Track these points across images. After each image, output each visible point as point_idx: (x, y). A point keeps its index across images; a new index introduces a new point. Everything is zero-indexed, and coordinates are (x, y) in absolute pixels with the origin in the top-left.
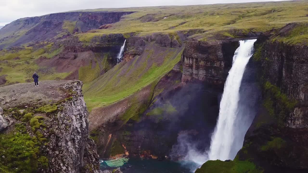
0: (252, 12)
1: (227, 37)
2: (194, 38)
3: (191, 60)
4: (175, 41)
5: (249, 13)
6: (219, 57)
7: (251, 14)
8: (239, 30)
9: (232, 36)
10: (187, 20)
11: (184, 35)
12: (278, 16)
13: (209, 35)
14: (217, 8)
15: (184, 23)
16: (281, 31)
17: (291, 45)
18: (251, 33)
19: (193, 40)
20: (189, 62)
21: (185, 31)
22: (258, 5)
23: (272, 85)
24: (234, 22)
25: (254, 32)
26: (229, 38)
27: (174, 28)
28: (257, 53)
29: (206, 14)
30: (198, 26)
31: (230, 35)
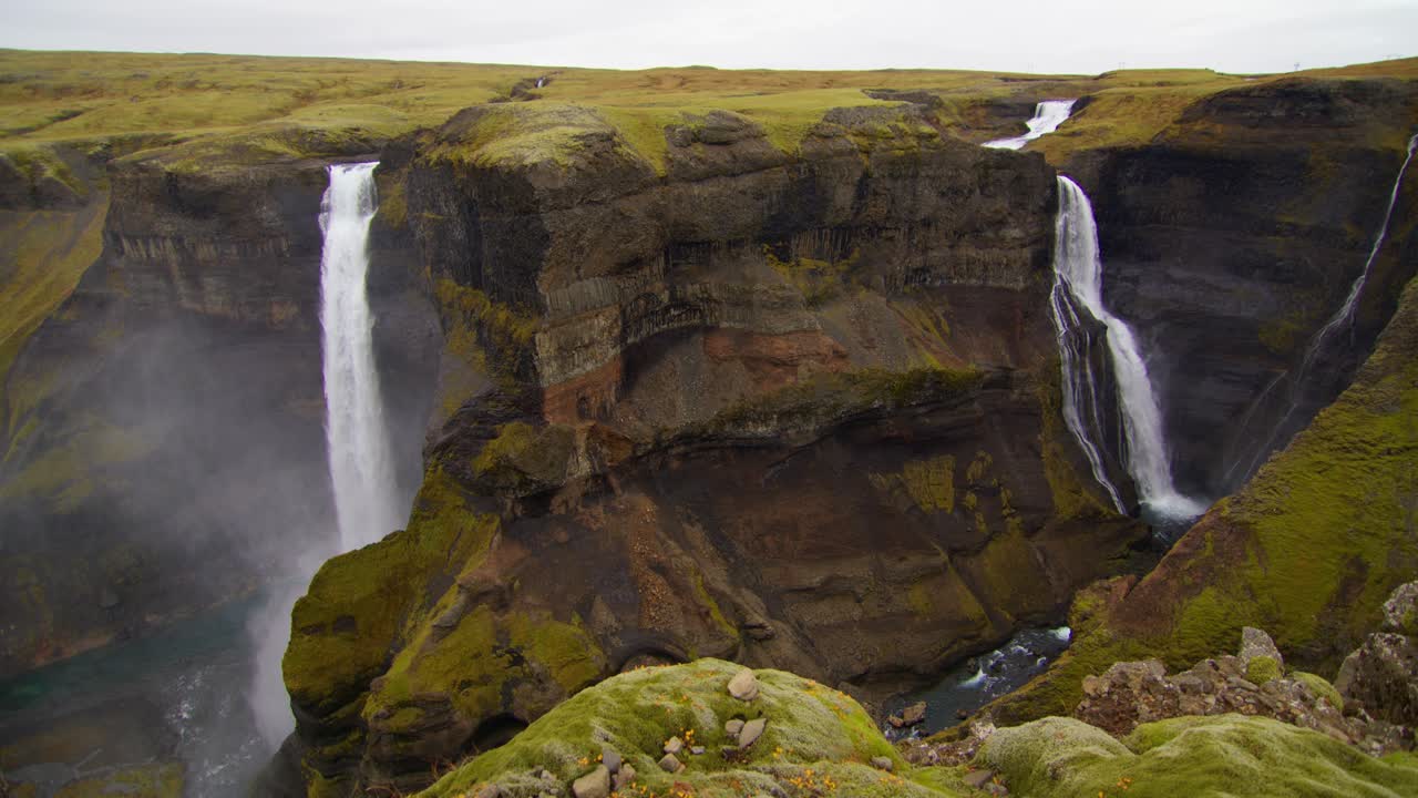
0: (336, 84)
1: (276, 154)
2: (143, 160)
3: (152, 247)
4: (49, 180)
5: (323, 86)
6: (265, 224)
7: (333, 90)
8: (312, 132)
9: (295, 153)
10: (85, 104)
11: (90, 157)
12: (417, 99)
13: (203, 151)
14: (205, 67)
15: (75, 114)
16: (448, 131)
17: (488, 166)
18: (356, 141)
19: (143, 170)
20: (149, 256)
21: (87, 144)
22: (344, 67)
23: (462, 289)
24: (284, 112)
25: (365, 140)
26: (286, 160)
27: (28, 134)
28: (389, 203)
29: (163, 84)
30: (142, 127)
31: (286, 150)
